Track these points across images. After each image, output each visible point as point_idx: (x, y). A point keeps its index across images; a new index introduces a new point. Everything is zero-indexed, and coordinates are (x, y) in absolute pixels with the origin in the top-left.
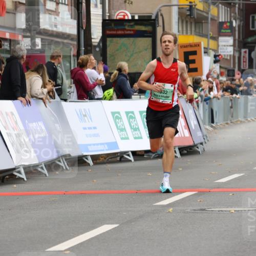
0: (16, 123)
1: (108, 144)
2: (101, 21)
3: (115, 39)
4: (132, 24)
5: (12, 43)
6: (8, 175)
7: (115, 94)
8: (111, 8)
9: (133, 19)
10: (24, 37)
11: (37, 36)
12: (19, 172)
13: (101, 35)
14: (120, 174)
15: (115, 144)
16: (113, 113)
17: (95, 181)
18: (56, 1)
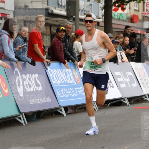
0: (144, 73)
5: (141, 36)
6: (140, 99)
10: (147, 32)
12: (146, 97)
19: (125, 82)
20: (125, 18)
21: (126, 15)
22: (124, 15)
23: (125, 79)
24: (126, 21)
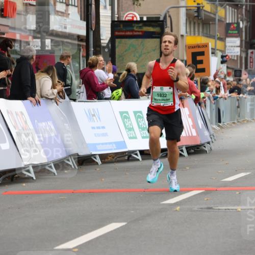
0: (26, 122)
1: (116, 143)
2: (110, 23)
3: (124, 40)
4: (140, 25)
6: (17, 174)
8: (120, 10)
9: (141, 21)
12: (28, 171)
13: (109, 36)
14: (127, 173)
15: (123, 144)
16: (121, 113)
17: (103, 179)
18: (65, 3)
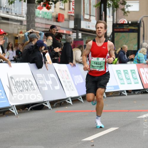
0: (68, 75)
1: (114, 86)
2: (112, 24)
3: (119, 34)
4: (128, 26)
5: (67, 36)
6: (63, 102)
7: (118, 61)
8: (117, 18)
9: (128, 24)
10: (73, 32)
11: (79, 32)
12: (69, 100)
13: (111, 31)
14: (120, 102)
15: (118, 87)
16: (117, 71)
17: (107, 105)
18: (89, 15)
19: (47, 84)
20: (50, 17)
21: (51, 14)
22: (49, 13)
23: (47, 82)
24: (51, 20)
